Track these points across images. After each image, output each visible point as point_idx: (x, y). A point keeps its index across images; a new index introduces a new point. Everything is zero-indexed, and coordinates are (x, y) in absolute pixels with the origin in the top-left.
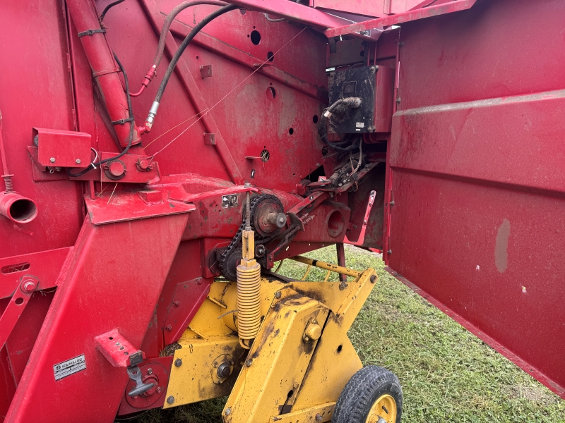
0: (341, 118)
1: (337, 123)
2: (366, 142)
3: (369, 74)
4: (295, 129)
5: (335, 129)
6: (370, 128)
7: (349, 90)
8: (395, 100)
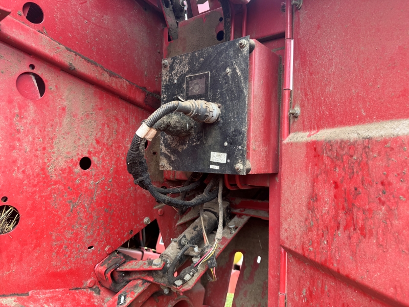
0: (182, 142)
1: (174, 151)
2: (229, 187)
3: (236, 56)
4: (94, 159)
5: (171, 163)
6: (239, 166)
7: (196, 88)
8: (286, 112)
